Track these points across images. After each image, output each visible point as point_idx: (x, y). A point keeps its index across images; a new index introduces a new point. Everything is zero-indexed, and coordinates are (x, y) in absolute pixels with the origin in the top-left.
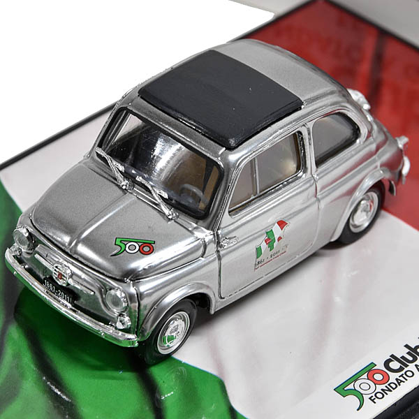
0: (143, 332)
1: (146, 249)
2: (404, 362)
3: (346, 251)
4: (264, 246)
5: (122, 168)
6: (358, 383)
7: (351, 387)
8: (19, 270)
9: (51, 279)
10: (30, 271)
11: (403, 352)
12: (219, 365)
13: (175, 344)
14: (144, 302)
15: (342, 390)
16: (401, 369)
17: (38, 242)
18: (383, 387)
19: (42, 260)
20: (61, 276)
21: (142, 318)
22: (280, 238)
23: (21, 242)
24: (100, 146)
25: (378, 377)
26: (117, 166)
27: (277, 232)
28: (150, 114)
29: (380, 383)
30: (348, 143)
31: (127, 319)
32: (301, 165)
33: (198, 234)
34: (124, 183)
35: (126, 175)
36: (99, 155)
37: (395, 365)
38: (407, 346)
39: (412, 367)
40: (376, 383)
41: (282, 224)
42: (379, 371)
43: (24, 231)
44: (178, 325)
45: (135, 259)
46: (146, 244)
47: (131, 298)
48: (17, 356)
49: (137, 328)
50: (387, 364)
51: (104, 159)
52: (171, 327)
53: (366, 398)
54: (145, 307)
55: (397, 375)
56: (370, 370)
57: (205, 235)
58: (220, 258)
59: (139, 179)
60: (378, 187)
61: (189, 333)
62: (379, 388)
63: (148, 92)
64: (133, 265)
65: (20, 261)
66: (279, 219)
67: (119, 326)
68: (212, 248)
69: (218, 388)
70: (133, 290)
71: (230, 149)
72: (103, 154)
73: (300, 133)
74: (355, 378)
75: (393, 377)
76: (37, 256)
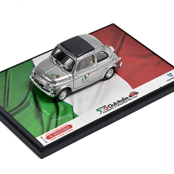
0: (56, 94)
1: (58, 77)
2: (112, 105)
3: (105, 82)
4: (84, 79)
5: (55, 60)
6: (101, 109)
7: (100, 110)
8: (32, 80)
9: (38, 82)
10: (34, 80)
11: (113, 104)
12: (72, 103)
13: (63, 98)
14: (56, 88)
15: (97, 110)
16: (111, 107)
17: (36, 74)
18: (107, 110)
19: (36, 78)
20: (40, 81)
21: (56, 91)
22: (88, 77)
23: (33, 74)
24: (52, 55)
25: (106, 108)
26: (54, 59)
27: (87, 76)
28: (62, 49)
29: (106, 109)
30: (106, 58)
31: (52, 91)
32: (94, 62)
33: (69, 75)
34: (55, 63)
35: (56, 61)
36: (51, 57)
37: (110, 106)
38: (114, 102)
39: (114, 107)
40: (105, 109)
41: (88, 74)
42: (106, 107)
43: (33, 71)
44: (64, 94)
45: (55, 79)
46: (58, 76)
47: (53, 87)
48: (30, 98)
49: (54, 93)
50: (108, 106)
51: (52, 58)
52: (63, 94)
53: (102, 112)
54: (57, 89)
55: (110, 108)
56: (104, 107)
57: (71, 75)
58: (73, 80)
59: (58, 62)
60: (113, 68)
61: (67, 96)
62: (106, 110)
63: (62, 44)
64: (55, 80)
65: (33, 78)
66: (88, 73)
67: (51, 92)
68: (72, 78)
69: (71, 108)
70: (54, 85)
71: (77, 57)
72: (52, 57)
73: (94, 55)
74: (101, 108)
75: (109, 108)
76: (36, 77)
